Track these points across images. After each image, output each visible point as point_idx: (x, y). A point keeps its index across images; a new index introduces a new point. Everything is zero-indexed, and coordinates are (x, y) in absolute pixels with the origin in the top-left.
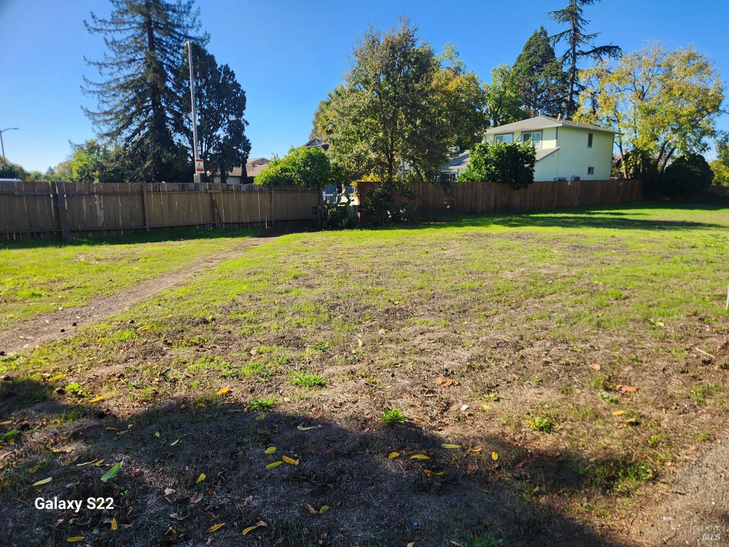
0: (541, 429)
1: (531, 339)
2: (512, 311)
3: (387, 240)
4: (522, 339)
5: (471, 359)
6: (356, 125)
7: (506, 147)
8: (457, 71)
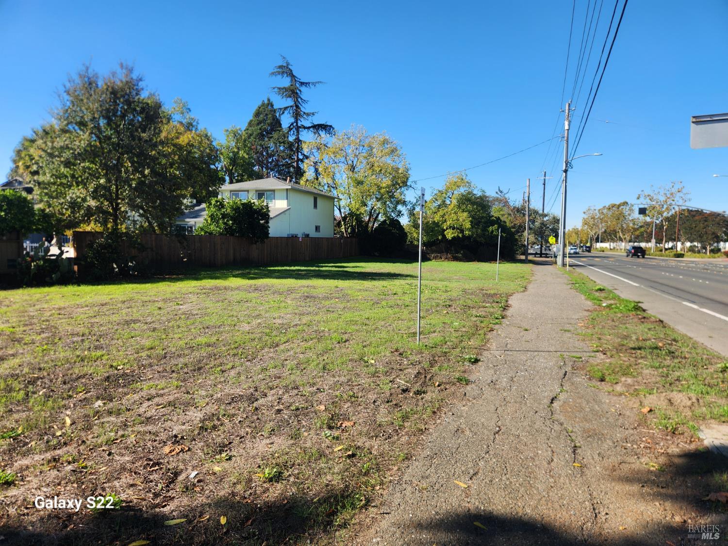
0: (271, 480)
1: (265, 389)
2: (248, 363)
3: (111, 297)
4: (256, 390)
5: (204, 420)
6: (70, 169)
7: (242, 204)
8: (189, 127)
